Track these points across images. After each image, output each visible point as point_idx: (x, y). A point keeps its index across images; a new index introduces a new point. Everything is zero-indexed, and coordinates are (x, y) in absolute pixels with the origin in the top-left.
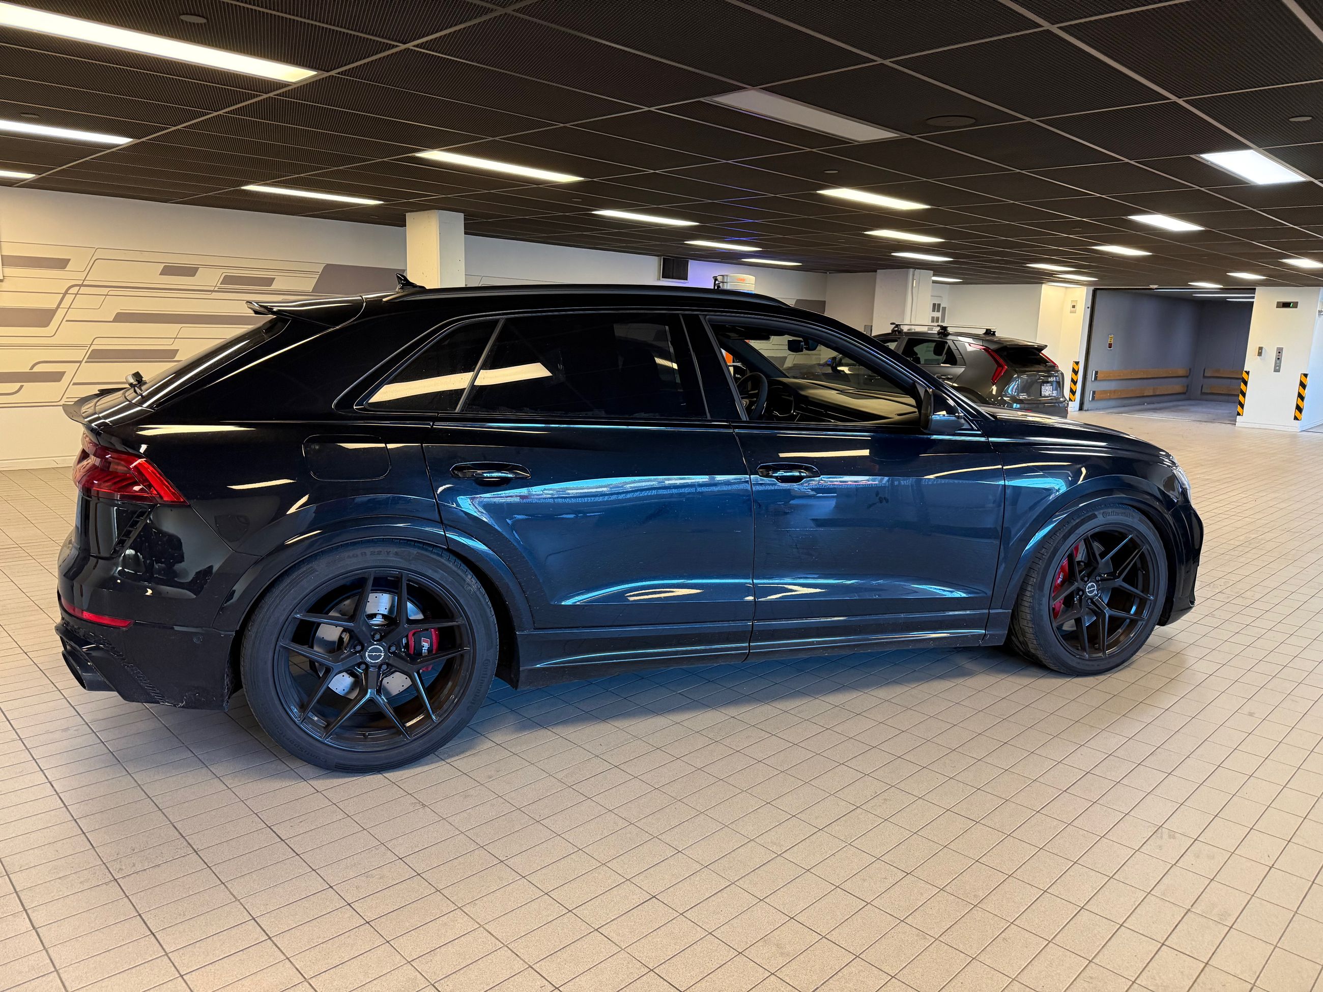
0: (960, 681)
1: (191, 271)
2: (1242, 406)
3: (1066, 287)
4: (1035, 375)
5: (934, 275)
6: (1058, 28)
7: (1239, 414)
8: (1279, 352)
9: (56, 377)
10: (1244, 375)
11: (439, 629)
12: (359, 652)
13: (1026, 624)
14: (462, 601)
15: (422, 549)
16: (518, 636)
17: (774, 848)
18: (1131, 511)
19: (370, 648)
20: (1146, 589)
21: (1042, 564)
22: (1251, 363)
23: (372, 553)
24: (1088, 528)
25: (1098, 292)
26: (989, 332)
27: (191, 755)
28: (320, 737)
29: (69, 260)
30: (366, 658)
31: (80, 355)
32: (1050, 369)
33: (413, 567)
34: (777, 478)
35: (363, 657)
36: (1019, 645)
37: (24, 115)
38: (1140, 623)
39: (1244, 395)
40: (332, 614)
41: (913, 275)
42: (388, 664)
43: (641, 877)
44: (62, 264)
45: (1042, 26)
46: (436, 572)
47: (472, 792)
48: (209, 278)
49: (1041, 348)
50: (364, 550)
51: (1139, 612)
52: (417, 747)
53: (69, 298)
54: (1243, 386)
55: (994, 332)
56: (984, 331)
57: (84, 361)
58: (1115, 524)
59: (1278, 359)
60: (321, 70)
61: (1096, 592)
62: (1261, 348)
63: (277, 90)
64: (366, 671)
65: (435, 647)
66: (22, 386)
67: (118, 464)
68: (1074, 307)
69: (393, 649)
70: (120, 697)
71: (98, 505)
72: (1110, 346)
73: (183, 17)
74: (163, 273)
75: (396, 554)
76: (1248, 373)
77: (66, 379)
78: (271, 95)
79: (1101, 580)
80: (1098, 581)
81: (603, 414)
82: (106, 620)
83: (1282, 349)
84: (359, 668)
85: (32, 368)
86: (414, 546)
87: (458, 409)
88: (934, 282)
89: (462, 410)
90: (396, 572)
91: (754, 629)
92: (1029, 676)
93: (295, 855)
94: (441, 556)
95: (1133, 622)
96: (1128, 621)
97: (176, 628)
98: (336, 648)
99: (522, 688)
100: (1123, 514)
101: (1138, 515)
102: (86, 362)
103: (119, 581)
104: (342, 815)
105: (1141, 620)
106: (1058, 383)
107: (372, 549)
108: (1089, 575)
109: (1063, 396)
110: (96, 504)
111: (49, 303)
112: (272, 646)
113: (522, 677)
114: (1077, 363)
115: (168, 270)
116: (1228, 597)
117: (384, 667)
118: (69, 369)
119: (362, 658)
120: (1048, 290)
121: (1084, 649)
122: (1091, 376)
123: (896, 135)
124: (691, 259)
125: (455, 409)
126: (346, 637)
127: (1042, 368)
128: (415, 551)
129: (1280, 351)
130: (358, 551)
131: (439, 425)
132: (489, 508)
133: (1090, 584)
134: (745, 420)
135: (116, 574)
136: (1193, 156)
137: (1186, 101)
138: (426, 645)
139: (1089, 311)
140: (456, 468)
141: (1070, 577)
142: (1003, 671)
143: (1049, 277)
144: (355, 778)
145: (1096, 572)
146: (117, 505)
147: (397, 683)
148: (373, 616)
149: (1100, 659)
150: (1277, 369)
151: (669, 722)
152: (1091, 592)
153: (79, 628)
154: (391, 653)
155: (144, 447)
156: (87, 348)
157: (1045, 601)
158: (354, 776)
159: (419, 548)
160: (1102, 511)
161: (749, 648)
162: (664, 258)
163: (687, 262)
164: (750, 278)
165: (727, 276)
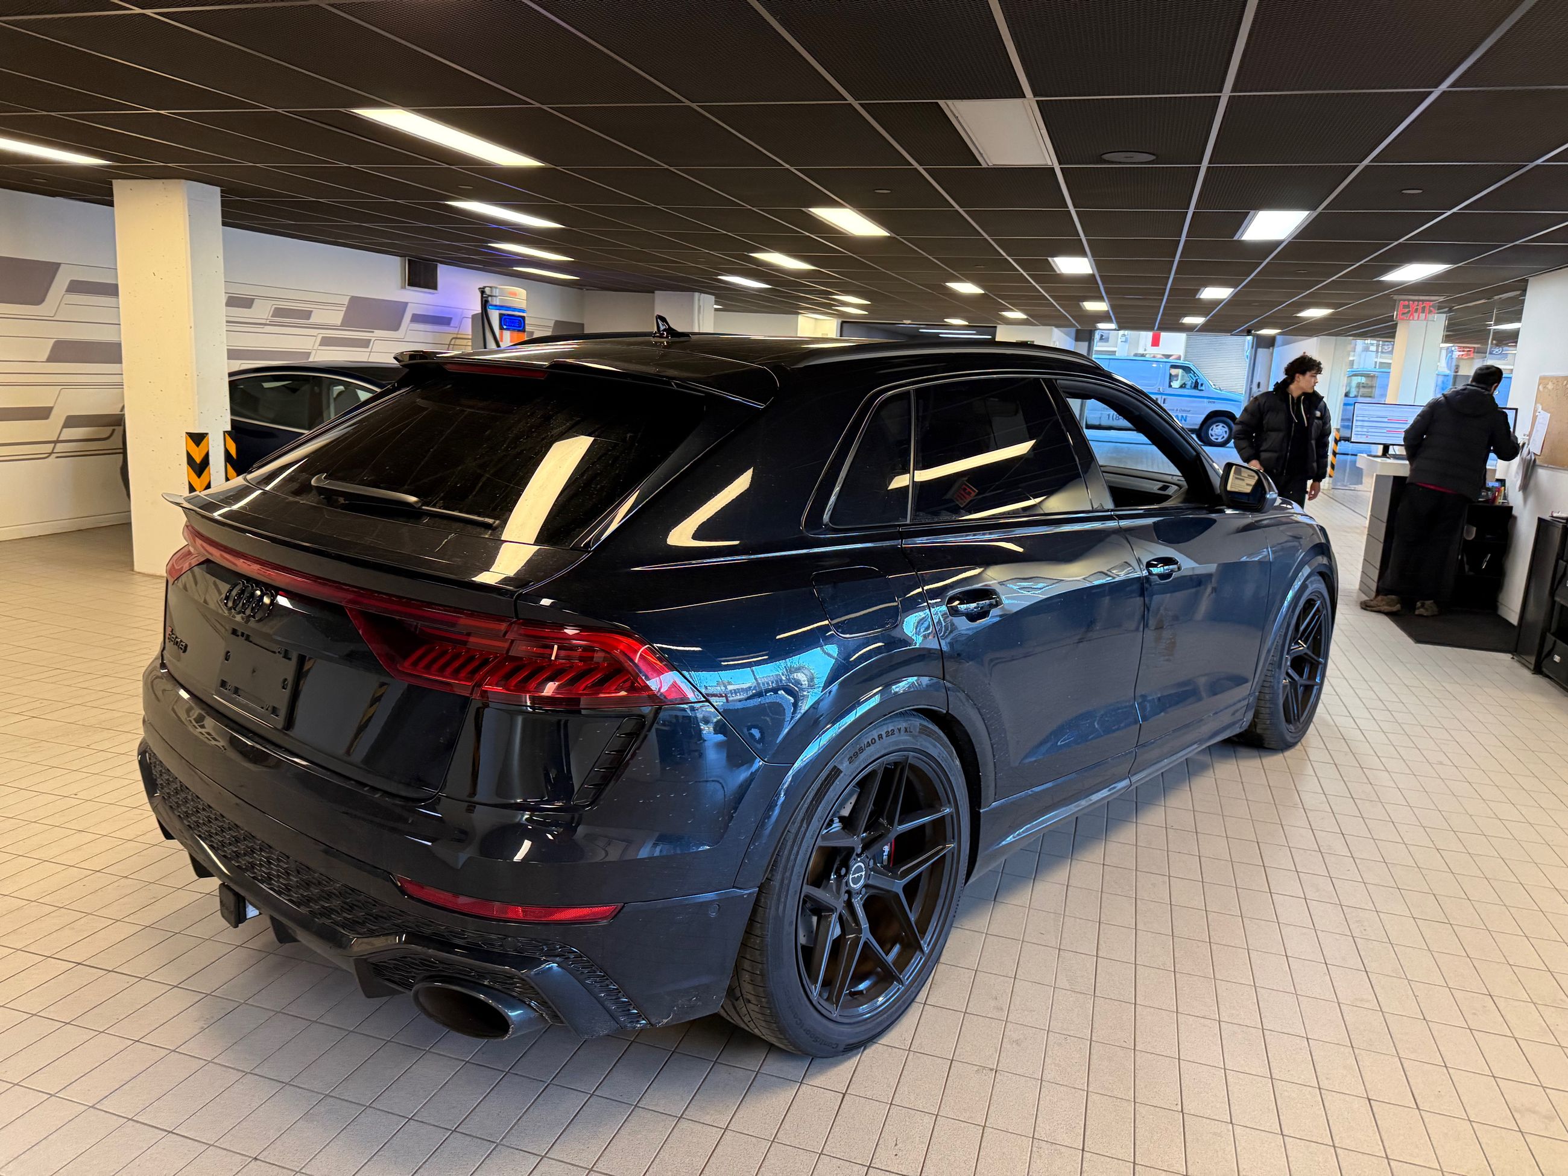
19: (853, 869)
30: (849, 884)
124: (442, 262)
162: (409, 260)
163: (436, 267)
164: (522, 293)
165: (496, 288)
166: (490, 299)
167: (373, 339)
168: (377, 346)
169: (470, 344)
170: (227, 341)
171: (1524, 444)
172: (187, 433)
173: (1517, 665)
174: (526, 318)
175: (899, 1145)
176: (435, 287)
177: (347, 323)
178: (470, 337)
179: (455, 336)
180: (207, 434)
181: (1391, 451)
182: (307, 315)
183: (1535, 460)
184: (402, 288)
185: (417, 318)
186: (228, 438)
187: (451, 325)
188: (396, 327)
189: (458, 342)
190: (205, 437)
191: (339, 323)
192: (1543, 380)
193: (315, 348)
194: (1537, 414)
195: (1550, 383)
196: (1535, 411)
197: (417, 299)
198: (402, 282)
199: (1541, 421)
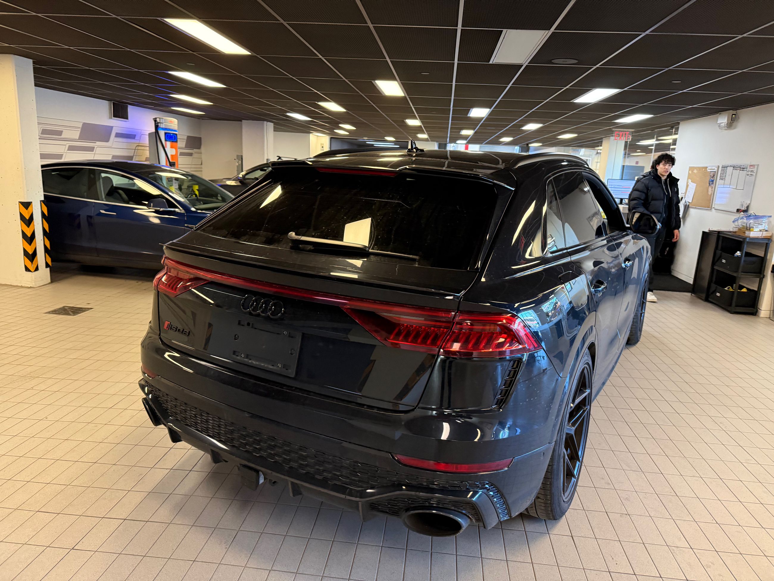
3: (318, 136)
25: (332, 139)
41: (267, 125)
68: (322, 147)
124: (130, 104)
162: (113, 103)
163: (127, 107)
164: (175, 121)
165: (162, 118)
166: (159, 124)
167: (96, 146)
168: (98, 150)
169: (148, 149)
170: (40, 149)
171: (682, 198)
172: (20, 202)
173: (695, 298)
174: (178, 135)
175: (614, 558)
176: (127, 118)
177: (82, 137)
178: (148, 145)
179: (138, 145)
180: (31, 202)
181: (624, 201)
182: (60, 133)
183: (689, 205)
184: (110, 118)
185: (118, 135)
186: (43, 204)
187: (136, 139)
188: (107, 141)
189: (140, 148)
190: (30, 204)
191: (77, 138)
192: (691, 169)
193: (65, 152)
194: (689, 184)
195: (695, 170)
196: (687, 183)
197: (117, 124)
198: (110, 114)
199: (691, 187)
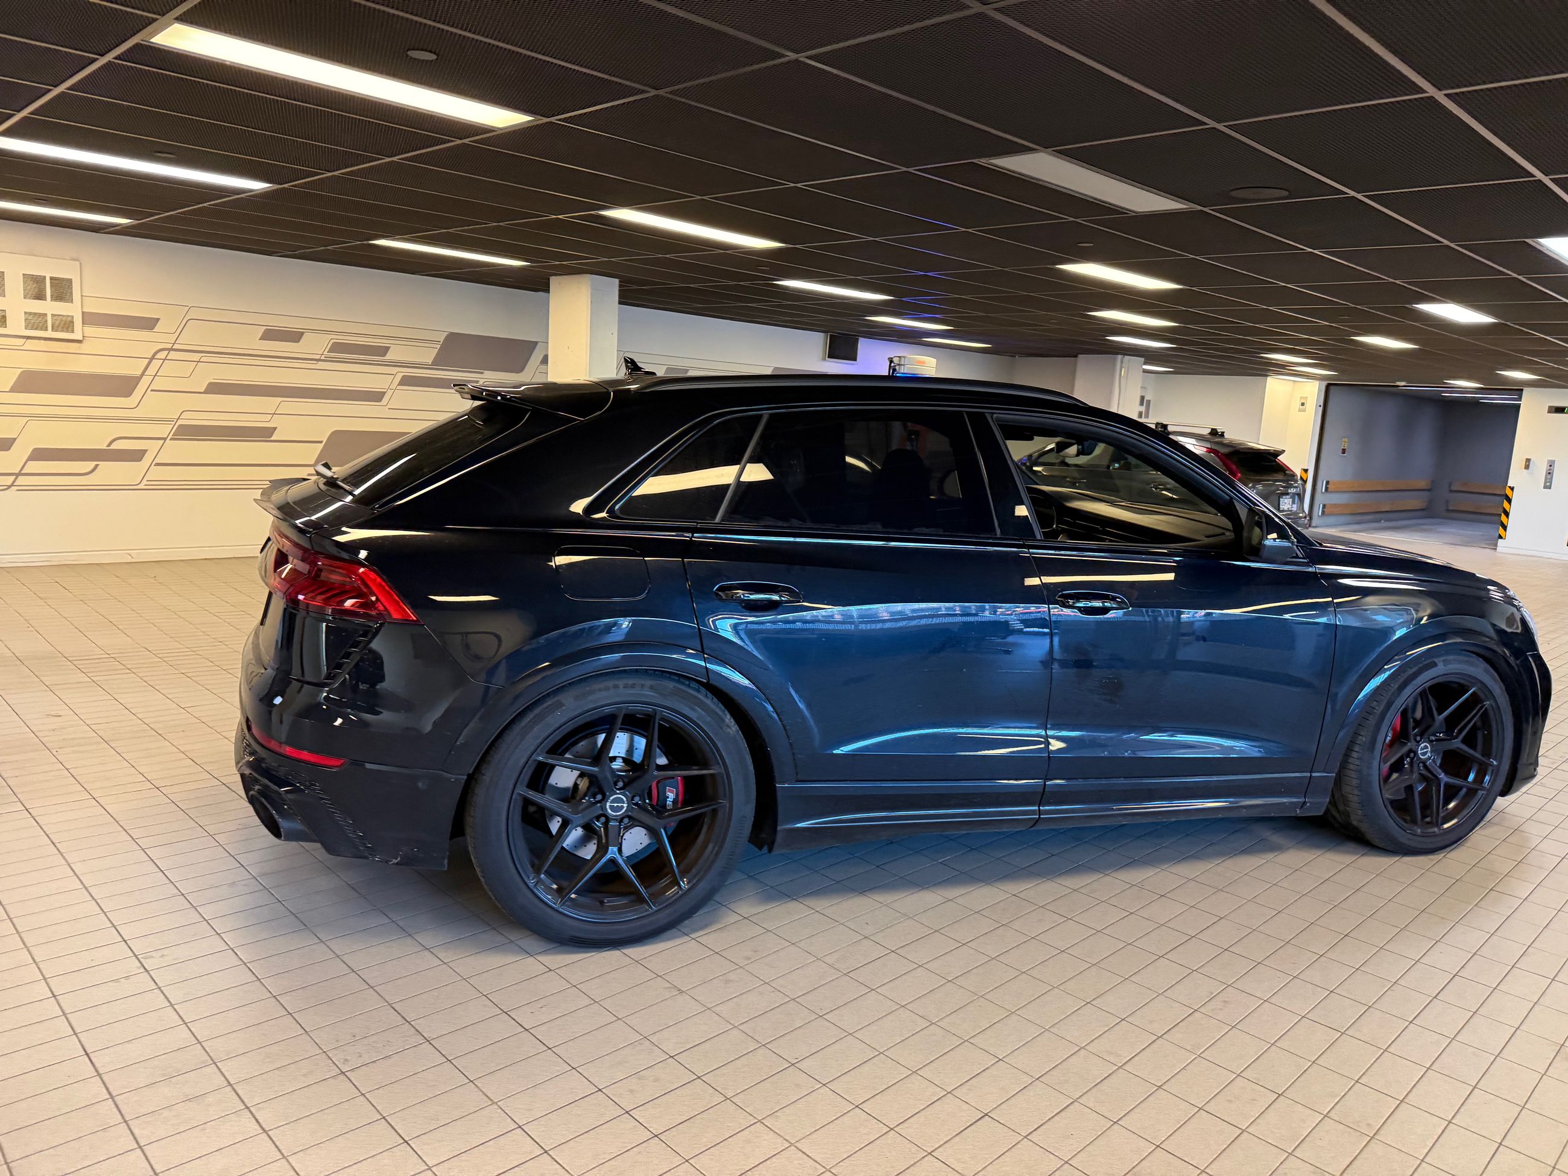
0: (1270, 856)
1: (295, 336)
2: (1505, 528)
3: (1295, 381)
4: (1271, 485)
5: (1145, 363)
6: (1445, 95)
7: (1500, 537)
8: (1551, 466)
9: (137, 456)
10: (1508, 492)
11: (686, 779)
12: (599, 802)
13: (1352, 792)
14: (719, 745)
15: (679, 682)
16: (777, 789)
17: (1112, 1059)
18: (1475, 659)
19: (612, 798)
20: (1487, 753)
21: (1372, 721)
22: (1516, 477)
23: (626, 687)
24: (1425, 679)
25: (1332, 388)
26: (1214, 432)
27: (387, 921)
28: (554, 903)
29: (158, 319)
30: (606, 809)
31: (164, 430)
32: (1289, 478)
33: (668, 704)
34: (1079, 609)
35: (603, 808)
36: (1337, 815)
37: (159, 154)
38: (1480, 793)
39: (1507, 514)
40: (567, 756)
41: (1122, 362)
42: (630, 817)
43: (964, 1089)
44: (149, 324)
45: (1427, 92)
46: (693, 710)
47: (732, 976)
48: (315, 345)
49: (1277, 454)
50: (617, 682)
51: (1479, 779)
52: (663, 918)
53: (156, 364)
54: (1506, 504)
55: (1223, 433)
56: (1210, 430)
57: (169, 438)
58: (1456, 674)
59: (1549, 473)
60: (538, 114)
61: (1429, 754)
62: (1528, 460)
63: (477, 135)
64: (606, 825)
65: (680, 798)
66: (97, 466)
67: (331, 572)
68: (1303, 404)
69: (637, 799)
70: (323, 851)
71: (307, 620)
72: (1344, 451)
73: (412, 53)
74: (263, 338)
75: (651, 688)
76: (1512, 489)
77: (147, 459)
78: (466, 141)
79: (1436, 740)
80: (1432, 741)
81: (879, 527)
82: (305, 755)
83: (1554, 462)
84: (598, 821)
85: (109, 445)
86: (670, 679)
87: (718, 519)
88: (1145, 371)
89: (723, 520)
90: (649, 709)
91: (1046, 790)
92: (1348, 852)
93: (546, 1048)
94: (698, 691)
95: (1472, 792)
96: (1464, 790)
97: (368, 766)
98: (569, 796)
99: (776, 851)
100: (1467, 662)
101: (1483, 665)
102: (171, 439)
103: (324, 707)
104: (587, 1001)
105: (1481, 790)
106: (1299, 495)
107: (625, 681)
108: (1422, 734)
109: (1304, 511)
110: (305, 618)
111: (132, 369)
112: (508, 795)
113: (779, 838)
114: (1306, 471)
115: (270, 335)
116: (1554, 763)
117: (626, 820)
118: (152, 447)
119: (602, 810)
120: (1275, 385)
121: (1414, 822)
122: (1321, 486)
123: (1185, 207)
125: (714, 518)
126: (583, 784)
127: (1280, 476)
128: (671, 685)
129: (1551, 464)
130: (610, 683)
131: (698, 537)
132: (751, 634)
133: (1422, 745)
134: (1040, 538)
135: (322, 701)
136: (1529, 241)
137: (1552, 180)
138: (671, 796)
139: (1321, 410)
140: (720, 589)
141: (1401, 736)
142: (1318, 846)
143: (1281, 368)
144: (589, 955)
145: (1431, 730)
146: (328, 621)
147: (635, 840)
148: (614, 759)
149: (1435, 835)
150: (1547, 486)
151: (940, 898)
152: (1424, 754)
153: (280, 766)
154: (634, 804)
155: (363, 554)
156: (174, 423)
157: (1376, 763)
158: (588, 952)
159: (675, 681)
160: (1442, 659)
161: (1040, 812)
